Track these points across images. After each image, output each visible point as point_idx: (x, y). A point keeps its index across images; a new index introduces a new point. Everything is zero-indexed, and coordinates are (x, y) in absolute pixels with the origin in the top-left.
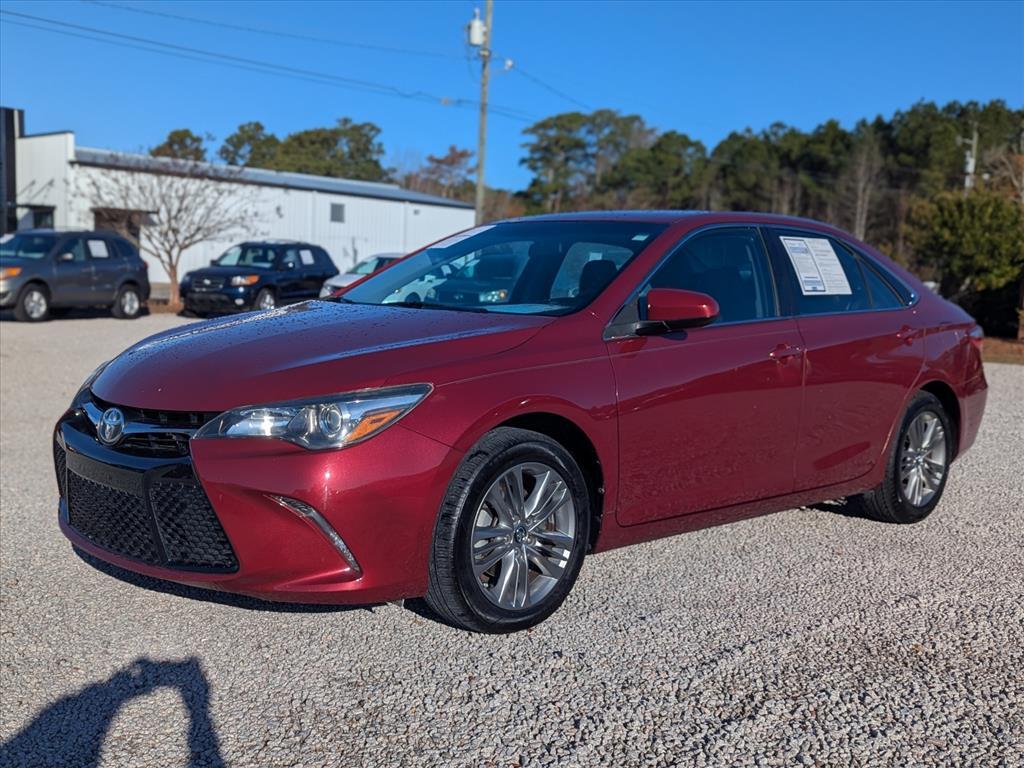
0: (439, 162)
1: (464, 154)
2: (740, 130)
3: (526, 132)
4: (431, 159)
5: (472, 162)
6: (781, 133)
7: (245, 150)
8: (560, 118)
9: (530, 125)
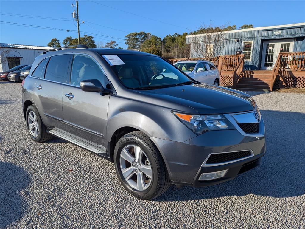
0: (109, 44)
1: (114, 42)
2: (168, 35)
3: (125, 37)
4: (107, 43)
5: (116, 44)
6: (176, 35)
7: (68, 43)
8: (132, 33)
9: (127, 35)
